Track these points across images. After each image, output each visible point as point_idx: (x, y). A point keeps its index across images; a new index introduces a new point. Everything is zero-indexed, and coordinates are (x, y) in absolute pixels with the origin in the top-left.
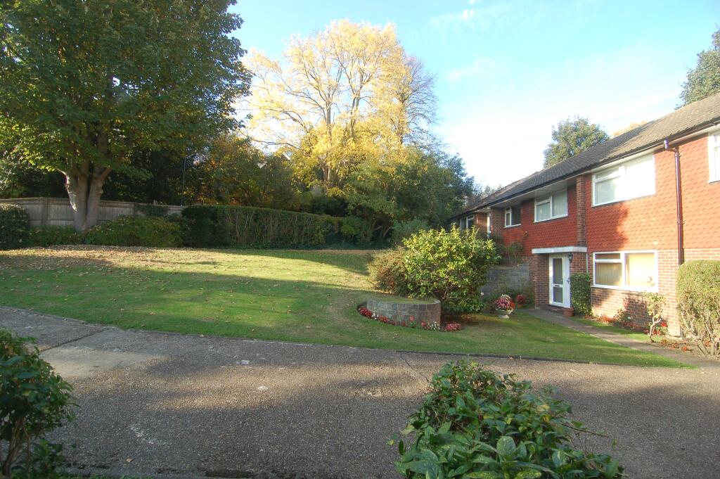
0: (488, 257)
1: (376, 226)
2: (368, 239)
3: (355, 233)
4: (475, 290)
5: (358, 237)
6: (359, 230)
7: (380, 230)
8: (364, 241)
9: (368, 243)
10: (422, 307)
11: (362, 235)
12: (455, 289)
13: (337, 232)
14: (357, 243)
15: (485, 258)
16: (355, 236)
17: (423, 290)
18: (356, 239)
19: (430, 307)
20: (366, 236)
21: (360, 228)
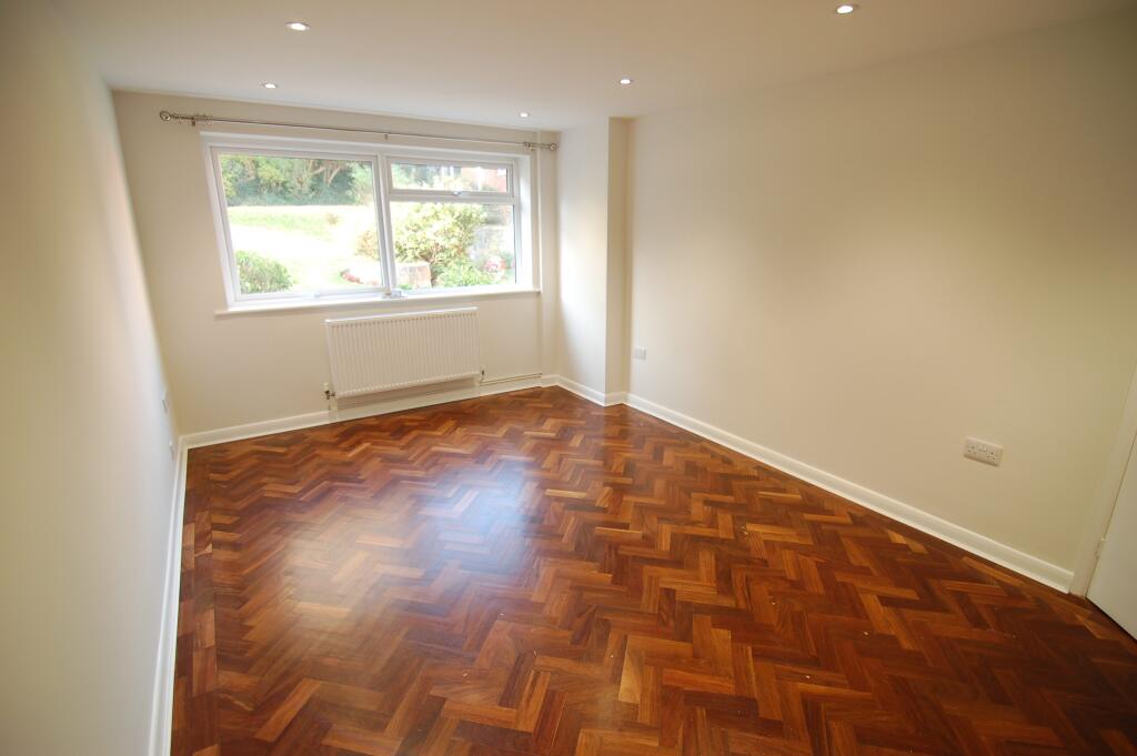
0: (474, 216)
1: (315, 168)
2: (306, 189)
3: (282, 179)
4: (463, 250)
5: (288, 185)
6: (288, 174)
7: (322, 173)
8: (300, 191)
9: (307, 195)
10: (411, 269)
11: (294, 182)
12: (443, 250)
13: (253, 178)
14: (288, 196)
15: (471, 216)
16: (284, 184)
17: (409, 253)
18: (286, 189)
19: (420, 269)
20: (301, 183)
21: (290, 171)
